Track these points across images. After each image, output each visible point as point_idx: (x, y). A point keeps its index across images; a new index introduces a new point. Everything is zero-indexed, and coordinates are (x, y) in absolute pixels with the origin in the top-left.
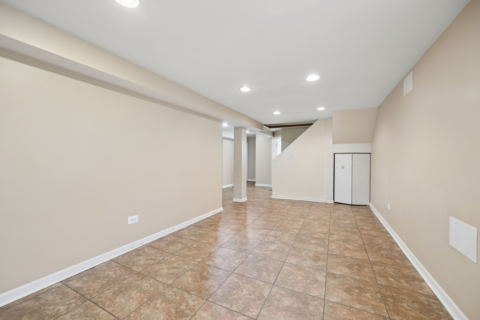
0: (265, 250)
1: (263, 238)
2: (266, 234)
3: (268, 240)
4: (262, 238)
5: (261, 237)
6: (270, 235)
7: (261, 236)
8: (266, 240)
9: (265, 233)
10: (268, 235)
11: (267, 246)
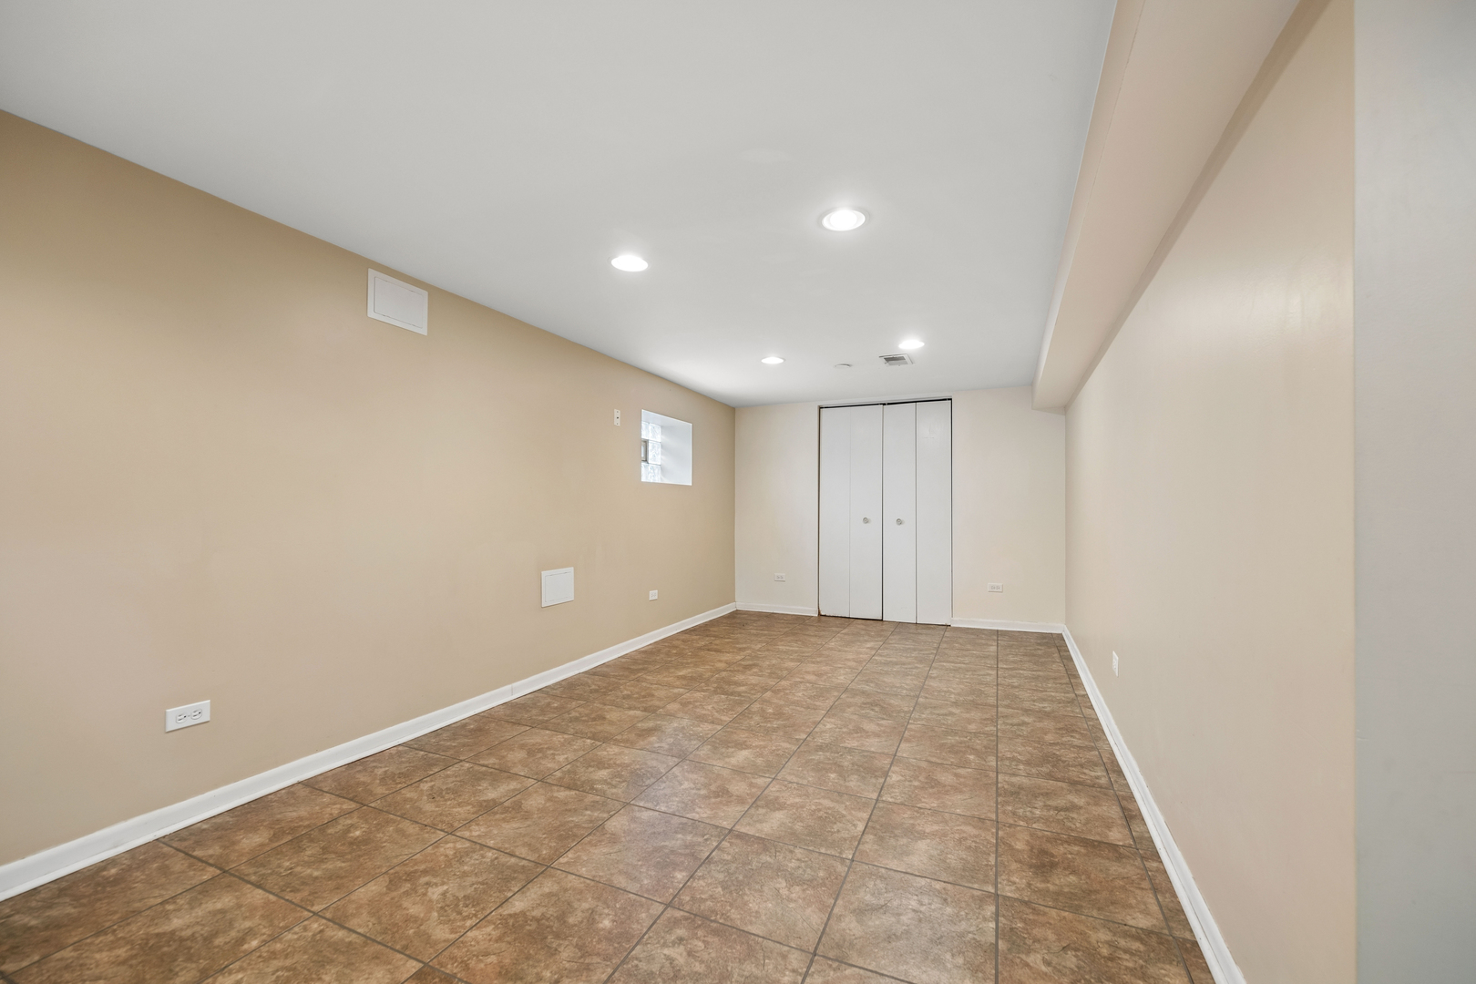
0: (765, 747)
1: (771, 788)
2: (758, 806)
3: (753, 781)
4: (774, 788)
5: (777, 794)
6: (741, 800)
7: (777, 798)
8: (760, 781)
9: (762, 811)
10: (750, 801)
11: (759, 761)
